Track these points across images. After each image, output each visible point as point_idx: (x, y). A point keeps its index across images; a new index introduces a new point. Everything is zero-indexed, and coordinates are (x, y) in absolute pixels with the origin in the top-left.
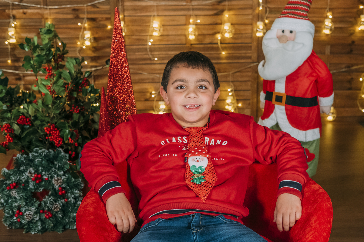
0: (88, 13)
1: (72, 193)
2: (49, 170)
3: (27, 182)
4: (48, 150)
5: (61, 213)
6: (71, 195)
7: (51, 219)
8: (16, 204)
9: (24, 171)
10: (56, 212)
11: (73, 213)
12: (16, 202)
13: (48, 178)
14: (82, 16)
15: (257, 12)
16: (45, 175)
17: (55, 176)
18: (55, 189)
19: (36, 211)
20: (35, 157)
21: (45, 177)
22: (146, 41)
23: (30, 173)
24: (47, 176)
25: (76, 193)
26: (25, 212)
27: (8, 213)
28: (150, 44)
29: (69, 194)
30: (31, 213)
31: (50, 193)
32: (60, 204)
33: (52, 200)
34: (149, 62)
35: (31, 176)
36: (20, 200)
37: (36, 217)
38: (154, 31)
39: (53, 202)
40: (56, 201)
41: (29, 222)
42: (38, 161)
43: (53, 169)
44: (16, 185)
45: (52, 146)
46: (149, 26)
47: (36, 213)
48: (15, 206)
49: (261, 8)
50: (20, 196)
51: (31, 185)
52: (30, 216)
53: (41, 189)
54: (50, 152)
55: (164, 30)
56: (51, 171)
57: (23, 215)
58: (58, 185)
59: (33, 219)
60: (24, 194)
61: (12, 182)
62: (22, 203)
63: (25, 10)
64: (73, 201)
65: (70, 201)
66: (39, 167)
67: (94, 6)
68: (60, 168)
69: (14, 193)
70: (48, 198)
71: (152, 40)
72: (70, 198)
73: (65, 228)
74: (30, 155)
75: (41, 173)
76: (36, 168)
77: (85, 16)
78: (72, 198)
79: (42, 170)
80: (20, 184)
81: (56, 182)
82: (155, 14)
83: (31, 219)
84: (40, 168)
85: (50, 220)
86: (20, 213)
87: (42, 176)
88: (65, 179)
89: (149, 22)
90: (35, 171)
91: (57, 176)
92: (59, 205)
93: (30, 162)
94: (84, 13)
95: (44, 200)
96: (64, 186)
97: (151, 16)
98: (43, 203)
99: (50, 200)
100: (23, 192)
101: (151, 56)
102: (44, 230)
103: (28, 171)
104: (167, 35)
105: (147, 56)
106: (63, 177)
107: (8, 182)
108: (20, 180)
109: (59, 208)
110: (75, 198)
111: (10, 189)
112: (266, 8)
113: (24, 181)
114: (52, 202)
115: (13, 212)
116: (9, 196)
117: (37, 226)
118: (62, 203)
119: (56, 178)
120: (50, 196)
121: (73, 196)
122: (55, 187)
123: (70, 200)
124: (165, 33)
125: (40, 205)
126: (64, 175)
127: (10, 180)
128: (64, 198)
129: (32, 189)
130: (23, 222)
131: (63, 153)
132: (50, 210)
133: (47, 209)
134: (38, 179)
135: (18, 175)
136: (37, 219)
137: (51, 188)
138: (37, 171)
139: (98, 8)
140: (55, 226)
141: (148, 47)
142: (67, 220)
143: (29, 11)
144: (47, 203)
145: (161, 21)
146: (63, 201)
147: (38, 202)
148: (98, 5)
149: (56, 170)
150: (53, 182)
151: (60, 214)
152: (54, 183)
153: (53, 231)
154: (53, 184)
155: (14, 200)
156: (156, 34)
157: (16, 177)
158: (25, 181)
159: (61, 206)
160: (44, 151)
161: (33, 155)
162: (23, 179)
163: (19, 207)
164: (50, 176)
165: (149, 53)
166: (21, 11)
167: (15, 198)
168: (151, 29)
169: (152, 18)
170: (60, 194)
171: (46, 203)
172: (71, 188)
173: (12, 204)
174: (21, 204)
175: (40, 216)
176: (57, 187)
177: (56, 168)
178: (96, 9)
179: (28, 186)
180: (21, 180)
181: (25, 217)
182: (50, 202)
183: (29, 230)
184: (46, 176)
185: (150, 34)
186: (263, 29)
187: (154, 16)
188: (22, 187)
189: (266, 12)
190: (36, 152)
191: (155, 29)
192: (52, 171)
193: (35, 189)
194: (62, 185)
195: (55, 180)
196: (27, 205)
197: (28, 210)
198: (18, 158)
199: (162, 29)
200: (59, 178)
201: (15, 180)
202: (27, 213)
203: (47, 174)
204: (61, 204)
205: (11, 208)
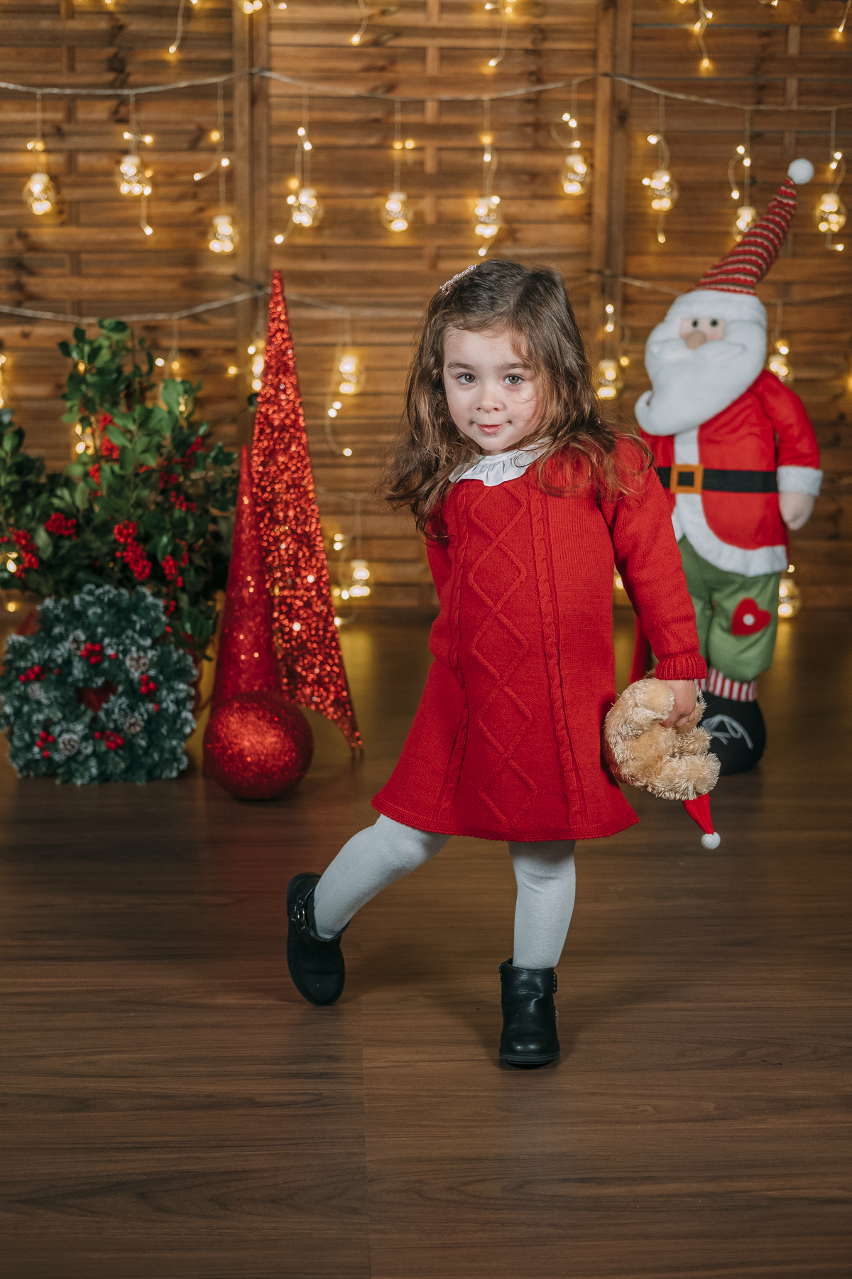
0: (183, 334)
1: (171, 690)
2: (118, 636)
3: (68, 662)
4: (116, 588)
5: (145, 736)
6: (168, 694)
7: (121, 752)
8: (41, 717)
9: (62, 638)
10: (134, 735)
11: (171, 739)
12: (40, 711)
13: (116, 656)
14: (165, 342)
15: (600, 336)
16: (109, 645)
17: (134, 649)
18: (131, 682)
19: (87, 734)
20: (86, 605)
21: (110, 652)
22: (324, 408)
23: (76, 641)
24: (115, 647)
25: (179, 691)
26: (60, 735)
27: (21, 738)
28: (332, 413)
29: (164, 692)
30: (75, 737)
31: (120, 689)
32: (142, 715)
33: (124, 706)
34: (327, 461)
35: (78, 648)
36: (49, 706)
37: (86, 748)
38: (342, 380)
39: (128, 711)
40: (132, 708)
41: (70, 759)
42: (95, 613)
43: (130, 632)
44: (40, 673)
45: (126, 580)
46: (330, 370)
47: (85, 738)
48: (38, 721)
49: (610, 328)
50: (49, 698)
51: (78, 670)
52: (72, 743)
53: (100, 681)
54: (120, 594)
55: (368, 381)
56: (124, 637)
57: (55, 742)
58: (140, 671)
59: (79, 752)
60: (58, 694)
61: (33, 664)
62: (54, 713)
63: (27, 329)
64: (172, 708)
65: (166, 710)
66: (96, 626)
67: (195, 318)
68: (144, 632)
69: (37, 691)
70: (116, 701)
71: (337, 405)
72: (165, 700)
73: (151, 777)
74: (77, 600)
75: (102, 640)
76: (89, 628)
77: (174, 343)
78: (172, 701)
79: (104, 635)
80: (50, 670)
81: (134, 663)
82: (347, 338)
83: (74, 751)
84: (100, 630)
85: (116, 753)
86: (48, 740)
87: (102, 649)
88: (155, 659)
89: (332, 359)
90: (88, 638)
91: (138, 650)
92: (139, 717)
93: (76, 617)
94: (169, 335)
95: (105, 706)
96: (152, 673)
97: (334, 345)
98: (102, 715)
99: (120, 705)
100: (56, 689)
101: (334, 447)
102: (104, 777)
103: (71, 638)
104: (377, 394)
105: (324, 447)
106: (150, 654)
107: (22, 664)
108: (51, 659)
109: (139, 725)
110: (178, 702)
111: (27, 682)
112: (622, 328)
113: (60, 660)
114: (124, 710)
115: (32, 735)
116: (24, 698)
117: (88, 769)
118: (147, 711)
119: (135, 655)
120: (120, 697)
121: (172, 696)
122: (131, 676)
123: (164, 705)
124: (371, 388)
125: (95, 719)
126: (152, 647)
127: (28, 660)
128: (151, 701)
129: (78, 680)
130: (57, 757)
131: (150, 599)
132: (117, 729)
133: (111, 725)
134: (94, 655)
135: (45, 646)
136: (89, 750)
137: (122, 677)
138: (91, 637)
139: (205, 322)
140: (128, 769)
141: (327, 422)
142: (156, 756)
143: (39, 331)
144: (113, 712)
145: (361, 359)
146: (151, 706)
147: (90, 713)
148: (206, 317)
149: (136, 636)
150: (128, 663)
151: (142, 738)
152: (129, 668)
153: (125, 780)
154: (126, 669)
155: (35, 706)
156: (348, 388)
157: (40, 652)
158: (64, 661)
159: (143, 720)
160: (109, 592)
161: (82, 600)
162: (59, 656)
163: (47, 724)
164: (121, 648)
165: (330, 438)
166: (17, 330)
167: (39, 703)
168: (335, 377)
169: (338, 350)
170: (144, 692)
171: (109, 713)
172: (168, 679)
173: (30, 717)
174: (51, 715)
175: (94, 745)
176: (136, 675)
177: (134, 631)
178: (200, 327)
179: (70, 674)
180: (54, 661)
181: (62, 746)
182: (120, 709)
183: (70, 775)
184: (112, 648)
185: (331, 389)
186: (615, 380)
187: (344, 345)
188: (53, 677)
189: (623, 337)
190: (91, 593)
191: (345, 377)
192: (127, 637)
193: (86, 680)
194: (148, 670)
195: (132, 659)
196: (64, 718)
197: (68, 731)
198: (48, 609)
199: (363, 378)
200: (142, 654)
201: (40, 659)
202: (66, 736)
203: (116, 644)
204: (145, 716)
205: (28, 726)
